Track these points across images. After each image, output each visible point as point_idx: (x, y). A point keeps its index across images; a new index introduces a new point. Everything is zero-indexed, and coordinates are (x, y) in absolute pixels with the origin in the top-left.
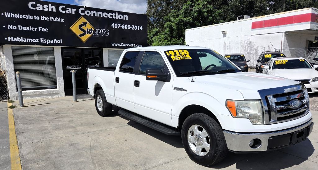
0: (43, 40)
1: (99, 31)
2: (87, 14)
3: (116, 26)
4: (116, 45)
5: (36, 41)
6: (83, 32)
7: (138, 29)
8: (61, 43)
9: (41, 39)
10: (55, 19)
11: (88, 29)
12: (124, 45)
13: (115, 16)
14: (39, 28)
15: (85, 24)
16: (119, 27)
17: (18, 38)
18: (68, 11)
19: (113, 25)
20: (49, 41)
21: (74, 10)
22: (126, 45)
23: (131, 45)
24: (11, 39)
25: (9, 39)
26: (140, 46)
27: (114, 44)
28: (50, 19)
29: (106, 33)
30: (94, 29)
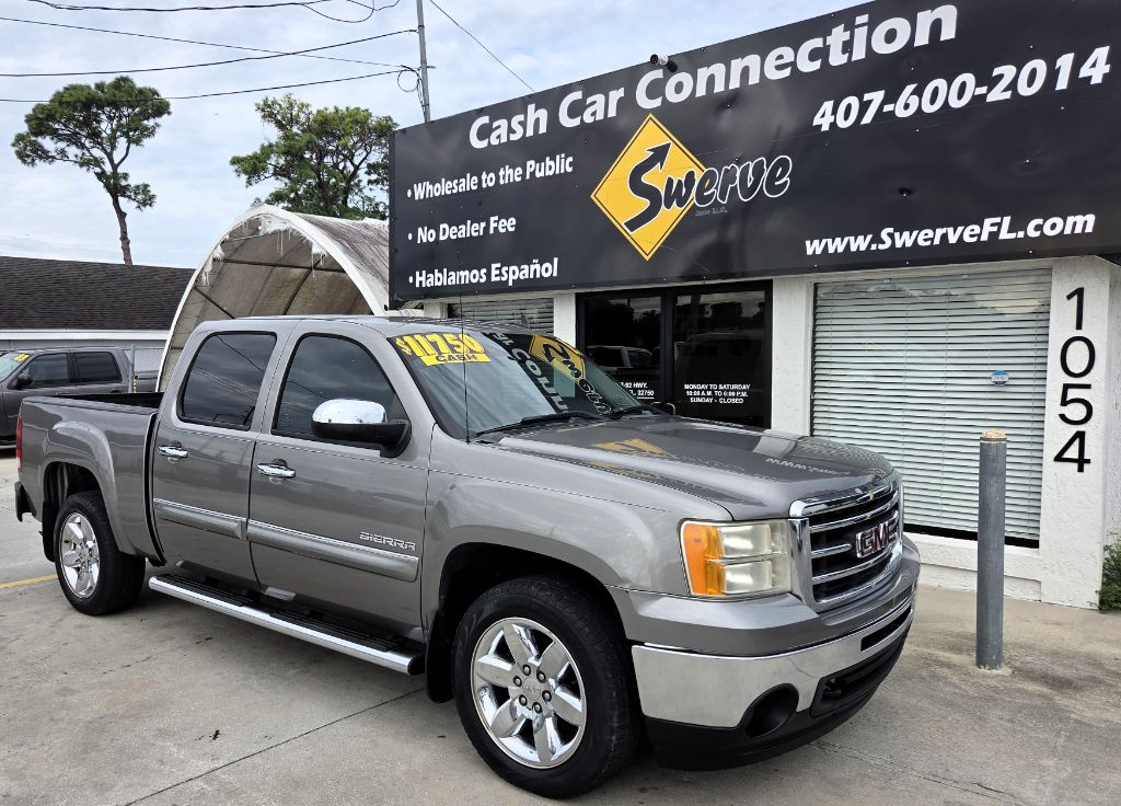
0: (498, 272)
1: (729, 177)
2: (673, 97)
3: (847, 116)
4: (837, 245)
5: (481, 277)
6: (645, 203)
7: (1062, 83)
8: (555, 274)
9: (494, 266)
10: (543, 164)
11: (670, 181)
12: (905, 239)
13: (848, 47)
14: (493, 219)
15: (659, 154)
16: (867, 119)
18: (593, 108)
19: (823, 119)
20: (514, 273)
21: (616, 95)
22: (924, 237)
23: (969, 234)
24: (422, 279)
25: (418, 279)
26: (1068, 231)
27: (824, 241)
28: (524, 176)
29: (772, 177)
30: (706, 170)
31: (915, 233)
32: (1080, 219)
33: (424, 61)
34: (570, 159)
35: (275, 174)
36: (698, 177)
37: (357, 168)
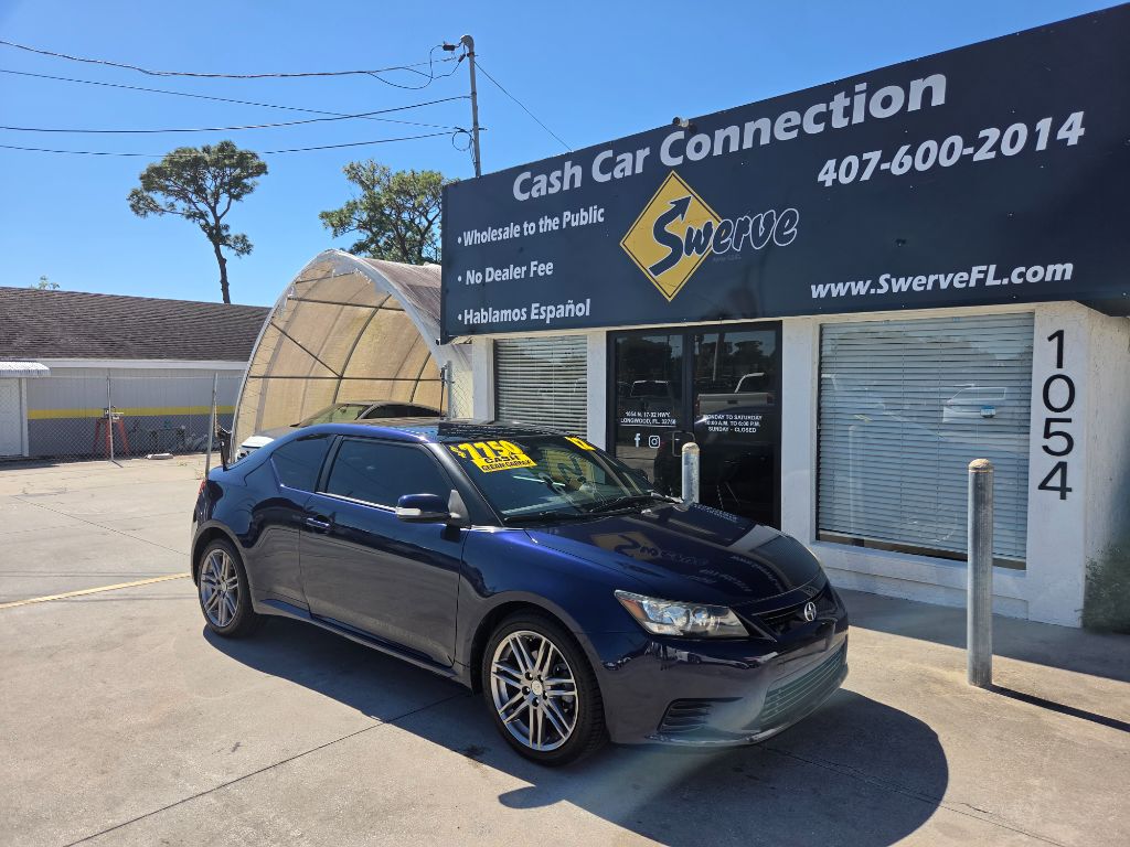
0: (537, 311)
1: (743, 227)
2: (693, 156)
3: (847, 175)
4: (839, 290)
5: (522, 315)
6: (667, 250)
7: (1042, 145)
8: (587, 314)
9: (534, 306)
10: (577, 215)
11: (690, 230)
12: (901, 285)
13: (848, 112)
14: (533, 263)
15: (681, 207)
17: (483, 310)
18: (622, 165)
19: (827, 176)
20: (551, 312)
21: (642, 154)
22: (919, 283)
23: (958, 280)
24: (469, 317)
25: (466, 317)
26: (1048, 278)
27: (828, 286)
28: (561, 225)
29: (781, 228)
30: (722, 221)
31: (910, 279)
32: (1059, 267)
33: (476, 123)
34: (602, 210)
35: (359, 227)
36: (715, 228)
37: (430, 223)
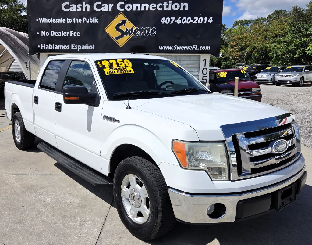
0: (74, 47)
1: (142, 30)
2: (127, 9)
3: (168, 21)
4: (166, 48)
5: (67, 47)
6: (120, 34)
7: (205, 22)
8: (94, 49)
9: (72, 45)
10: (89, 19)
11: (127, 29)
12: (179, 48)
13: (167, 7)
14: (71, 32)
15: (124, 22)
16: (172, 23)
17: (50, 45)
18: (104, 7)
19: (163, 21)
20: (80, 47)
21: (111, 6)
22: (183, 48)
23: (190, 48)
25: (42, 46)
26: (206, 49)
27: (163, 47)
28: (82, 21)
29: (152, 32)
30: (136, 28)
31: (181, 47)
32: (208, 47)
34: (98, 19)
36: (134, 29)
